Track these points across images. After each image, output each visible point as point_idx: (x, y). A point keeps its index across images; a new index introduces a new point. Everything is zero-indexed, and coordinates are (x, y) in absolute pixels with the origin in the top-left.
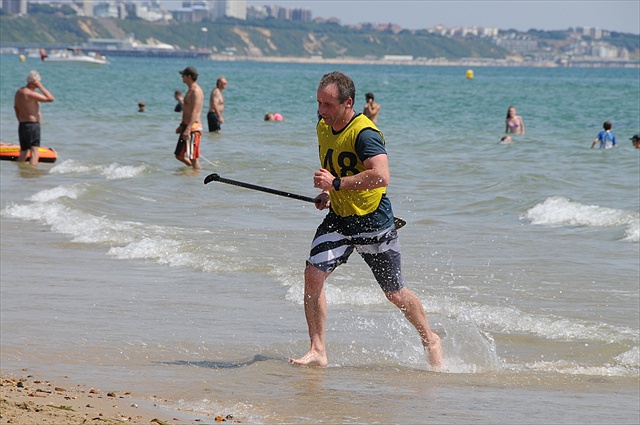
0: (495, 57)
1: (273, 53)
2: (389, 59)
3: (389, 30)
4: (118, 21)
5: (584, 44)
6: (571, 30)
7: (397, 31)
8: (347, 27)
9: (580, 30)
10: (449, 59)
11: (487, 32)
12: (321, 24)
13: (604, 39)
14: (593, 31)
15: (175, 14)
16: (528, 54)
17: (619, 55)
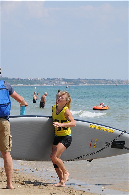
0: (40, 84)
2: (19, 85)
3: (18, 79)
5: (58, 81)
6: (55, 78)
7: (20, 79)
8: (9, 79)
9: (57, 78)
10: (31, 85)
11: (38, 79)
12: (4, 78)
13: (62, 80)
14: (60, 78)
16: (47, 84)
17: (65, 83)
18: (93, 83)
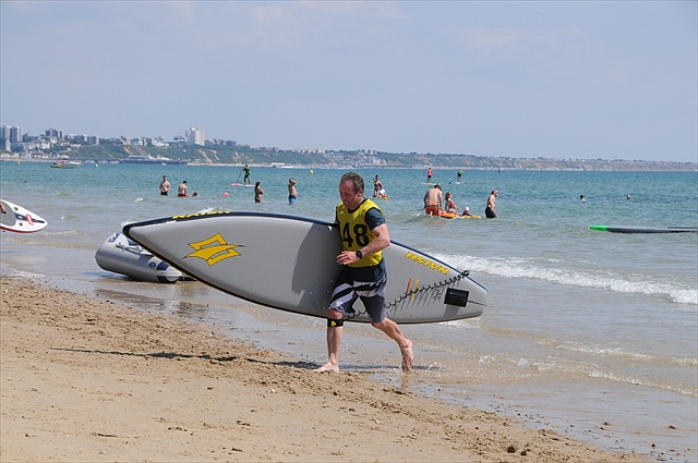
0: (324, 164)
1: (218, 162)
2: (273, 164)
3: (273, 150)
4: (143, 147)
5: (365, 157)
6: (359, 151)
7: (277, 151)
8: (253, 149)
9: (363, 151)
10: (302, 165)
11: (319, 151)
12: (241, 148)
13: (374, 155)
14: (369, 151)
15: (170, 143)
16: (340, 163)
17: (382, 163)
18: (446, 165)
